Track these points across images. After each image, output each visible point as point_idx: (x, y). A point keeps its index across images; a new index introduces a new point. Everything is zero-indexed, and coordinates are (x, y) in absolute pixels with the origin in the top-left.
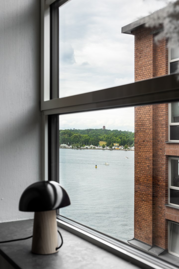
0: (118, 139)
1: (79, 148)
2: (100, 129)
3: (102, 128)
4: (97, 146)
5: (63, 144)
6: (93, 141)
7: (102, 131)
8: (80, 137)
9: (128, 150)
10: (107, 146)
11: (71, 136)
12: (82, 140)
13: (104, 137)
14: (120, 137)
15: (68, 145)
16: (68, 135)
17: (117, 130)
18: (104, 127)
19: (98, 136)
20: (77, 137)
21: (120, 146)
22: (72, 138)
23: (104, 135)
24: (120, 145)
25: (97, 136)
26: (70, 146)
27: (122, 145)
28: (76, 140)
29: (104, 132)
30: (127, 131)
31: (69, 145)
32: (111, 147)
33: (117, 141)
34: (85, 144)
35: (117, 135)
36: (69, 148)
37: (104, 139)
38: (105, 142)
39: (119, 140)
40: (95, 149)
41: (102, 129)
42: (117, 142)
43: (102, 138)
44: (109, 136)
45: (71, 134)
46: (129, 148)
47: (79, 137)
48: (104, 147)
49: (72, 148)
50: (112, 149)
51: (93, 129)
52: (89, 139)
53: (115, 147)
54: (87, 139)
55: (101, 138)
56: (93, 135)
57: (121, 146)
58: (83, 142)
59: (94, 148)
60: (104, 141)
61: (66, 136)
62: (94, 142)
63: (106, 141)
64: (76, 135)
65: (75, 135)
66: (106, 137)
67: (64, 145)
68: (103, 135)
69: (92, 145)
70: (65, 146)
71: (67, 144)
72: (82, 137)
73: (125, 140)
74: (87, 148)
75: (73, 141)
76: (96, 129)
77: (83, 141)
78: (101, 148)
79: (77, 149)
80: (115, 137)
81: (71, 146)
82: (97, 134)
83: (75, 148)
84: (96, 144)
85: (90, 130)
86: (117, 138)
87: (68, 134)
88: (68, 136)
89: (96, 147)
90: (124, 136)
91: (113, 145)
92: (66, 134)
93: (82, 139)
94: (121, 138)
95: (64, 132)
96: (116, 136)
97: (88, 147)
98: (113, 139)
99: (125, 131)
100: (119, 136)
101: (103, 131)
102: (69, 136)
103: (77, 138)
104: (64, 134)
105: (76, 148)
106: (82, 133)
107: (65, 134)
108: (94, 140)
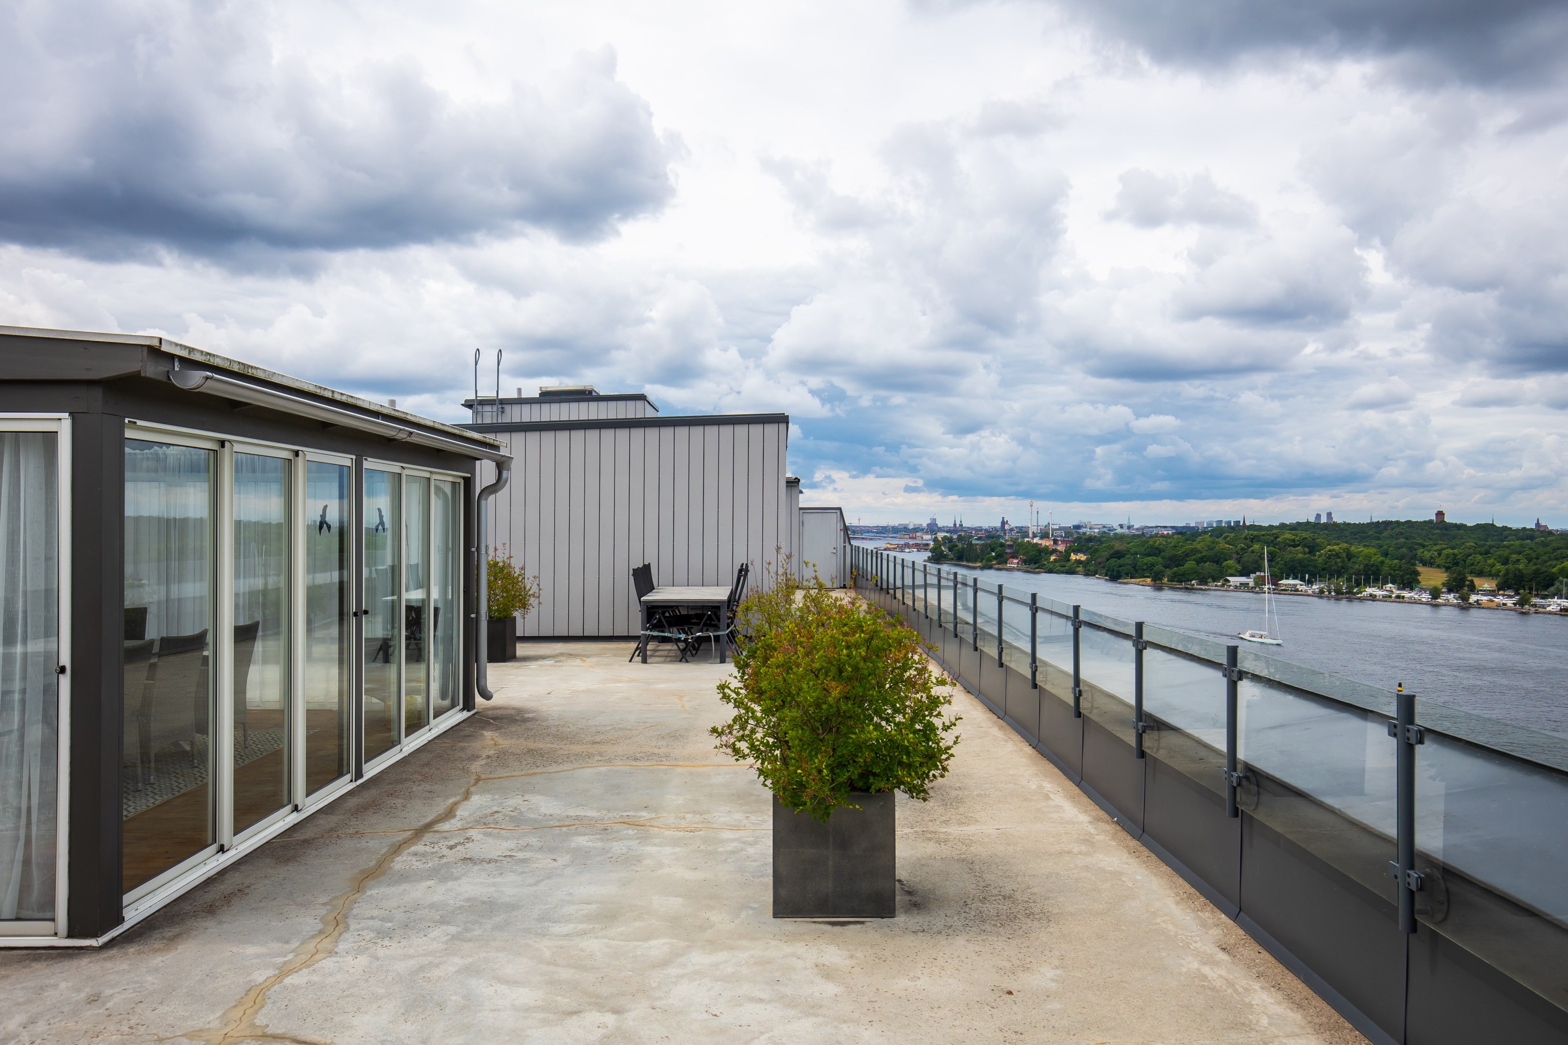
0: (1493, 565)
1: (1343, 593)
2: (1425, 522)
3: (1434, 518)
4: (1412, 589)
5: (1287, 578)
6: (1394, 571)
7: (1432, 528)
8: (1350, 556)
9: (1533, 609)
10: (1450, 591)
11: (1318, 553)
12: (1357, 566)
13: (1440, 554)
14: (1500, 557)
15: (1305, 582)
16: (1307, 550)
17: (1493, 525)
18: (1440, 514)
19: (1416, 550)
20: (1337, 555)
21: (1499, 590)
22: (1320, 560)
23: (1438, 547)
24: (1503, 587)
25: (1411, 549)
26: (1312, 585)
27: (1509, 588)
28: (1335, 567)
29: (1439, 531)
30: (1531, 530)
31: (1310, 582)
32: (1464, 598)
33: (1490, 571)
34: (1367, 583)
35: (1491, 547)
36: (1309, 595)
37: (1438, 561)
38: (1444, 570)
39: (1498, 566)
40: (1401, 600)
41: (1431, 521)
42: (1491, 575)
43: (1432, 558)
44: (1456, 551)
45: (1317, 545)
46: (1535, 600)
47: (1344, 555)
48: (1435, 594)
49: (1320, 594)
50: (1470, 603)
51: (1398, 522)
52: (1382, 562)
53: (1479, 597)
54: (1373, 565)
55: (1427, 555)
56: (1396, 544)
57: (1504, 590)
58: (1358, 573)
59: (1398, 597)
60: (1439, 566)
61: (1299, 554)
62: (1402, 573)
63: (1447, 569)
64: (1334, 550)
65: (1330, 551)
66: (1448, 556)
67: (1291, 582)
68: (1436, 545)
69: (1390, 585)
70: (1296, 585)
71: (1302, 579)
72: (1354, 556)
73: (1519, 570)
74: (1371, 595)
75: (1324, 569)
76: (1408, 522)
77: (1359, 571)
78: (1425, 597)
79: (1337, 599)
80: (1481, 554)
81: (1315, 587)
82: (1413, 543)
83: (1330, 593)
84: (1409, 581)
85: (1387, 524)
86: (1490, 562)
87: (1305, 546)
88: (1305, 553)
89: (1406, 594)
90: (1519, 553)
91: (1473, 589)
92: (1298, 545)
93: (1355, 563)
94: (1505, 561)
95: (1294, 540)
96: (1487, 553)
97: (1378, 593)
98: (1473, 564)
99: (1524, 529)
100: (1498, 553)
101: (1437, 528)
102: (1309, 553)
103: (1339, 557)
104: (1291, 543)
105: (1333, 594)
106: (1357, 536)
107: (1295, 546)
108: (1400, 567)
